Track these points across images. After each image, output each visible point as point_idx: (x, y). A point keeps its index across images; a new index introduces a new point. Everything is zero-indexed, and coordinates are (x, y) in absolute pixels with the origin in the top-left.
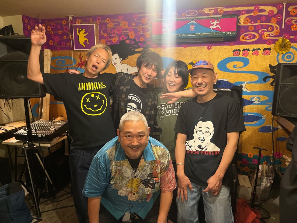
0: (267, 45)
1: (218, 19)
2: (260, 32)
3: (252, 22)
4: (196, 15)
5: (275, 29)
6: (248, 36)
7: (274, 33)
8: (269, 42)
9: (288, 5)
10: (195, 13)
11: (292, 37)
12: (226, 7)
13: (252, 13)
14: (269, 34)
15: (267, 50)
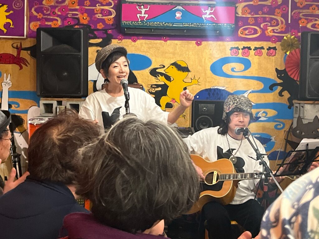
0: (272, 44)
2: (262, 26)
3: (253, 13)
5: (280, 23)
6: (247, 31)
7: (279, 28)
8: (274, 39)
13: (251, 1)
14: (273, 30)
15: (272, 50)
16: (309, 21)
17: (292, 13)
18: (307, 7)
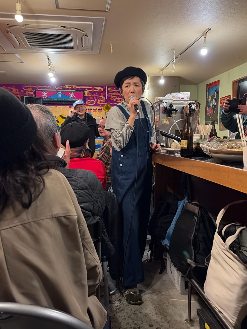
0: (100, 107)
1: (73, 92)
2: (96, 100)
3: (92, 95)
4: (61, 88)
5: (103, 99)
6: (90, 102)
7: (103, 101)
8: (101, 105)
9: (108, 87)
10: (61, 87)
11: (111, 103)
12: (78, 86)
13: (91, 90)
14: (100, 102)
15: (100, 110)
16: (114, 98)
17: (108, 95)
18: (113, 92)
